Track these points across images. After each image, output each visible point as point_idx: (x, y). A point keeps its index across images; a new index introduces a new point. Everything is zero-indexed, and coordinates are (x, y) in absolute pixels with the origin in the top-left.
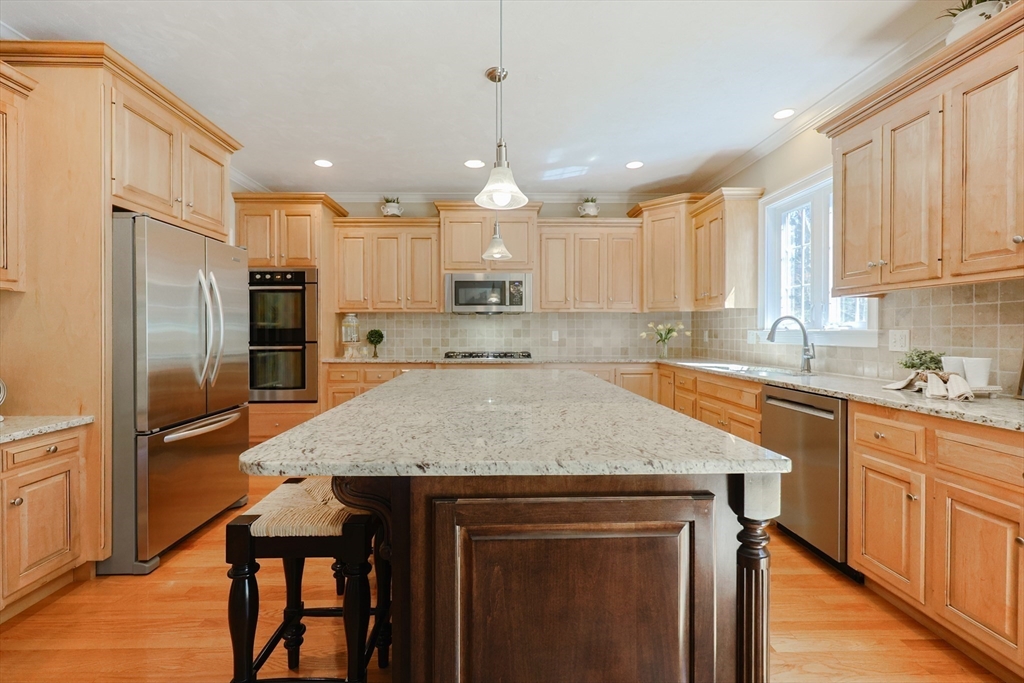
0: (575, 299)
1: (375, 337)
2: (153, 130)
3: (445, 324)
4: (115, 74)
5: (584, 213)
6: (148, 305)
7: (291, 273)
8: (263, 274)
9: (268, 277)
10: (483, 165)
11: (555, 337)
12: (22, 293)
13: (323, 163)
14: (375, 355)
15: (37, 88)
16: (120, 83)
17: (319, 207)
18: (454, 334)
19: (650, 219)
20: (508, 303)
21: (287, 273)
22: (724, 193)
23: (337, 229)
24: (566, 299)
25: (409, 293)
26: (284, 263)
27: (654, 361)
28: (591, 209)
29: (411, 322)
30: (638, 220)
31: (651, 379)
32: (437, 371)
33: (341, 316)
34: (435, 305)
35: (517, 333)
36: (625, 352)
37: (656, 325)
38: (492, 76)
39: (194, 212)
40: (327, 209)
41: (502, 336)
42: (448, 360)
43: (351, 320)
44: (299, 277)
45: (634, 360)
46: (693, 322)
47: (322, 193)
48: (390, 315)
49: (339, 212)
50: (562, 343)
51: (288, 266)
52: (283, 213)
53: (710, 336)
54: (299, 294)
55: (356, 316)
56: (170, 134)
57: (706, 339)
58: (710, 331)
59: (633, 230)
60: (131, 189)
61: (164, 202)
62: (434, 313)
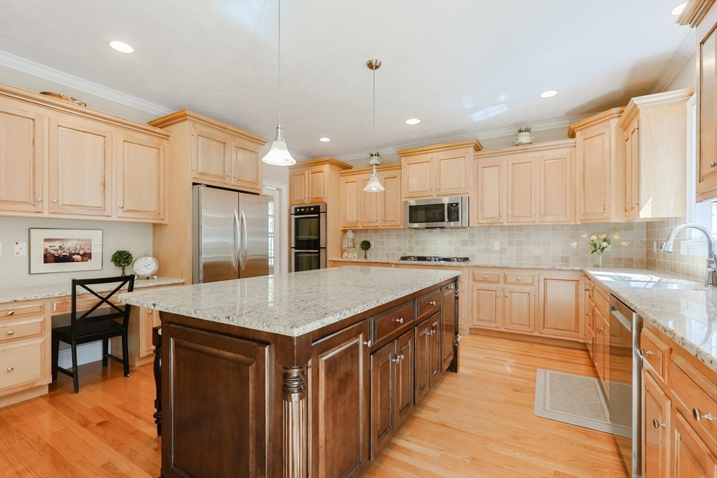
0: (508, 215)
1: (366, 245)
2: (213, 143)
3: (411, 236)
4: (194, 122)
5: (517, 142)
6: (204, 227)
7: (313, 207)
8: (300, 208)
9: (303, 210)
10: (419, 121)
11: (497, 246)
12: (167, 225)
13: (325, 140)
14: (366, 257)
15: (171, 135)
16: (197, 126)
17: (328, 165)
18: (417, 243)
19: (582, 138)
20: (446, 219)
21: (311, 207)
22: (635, 102)
23: (342, 177)
24: (500, 215)
25: (383, 216)
26: (310, 202)
27: (579, 268)
28: (524, 138)
29: (389, 235)
30: (573, 140)
31: (577, 286)
32: (393, 269)
33: (345, 231)
34: (399, 223)
35: (464, 243)
36: (565, 260)
37: (589, 237)
38: (370, 66)
39: (239, 180)
40: (333, 166)
41: (452, 245)
42: (402, 262)
43: (350, 235)
44: (317, 210)
45: (558, 267)
46: (647, 232)
47: (328, 158)
48: (376, 230)
49: (345, 167)
50: (502, 251)
51: (312, 203)
52: (310, 172)
53: (657, 247)
54: (316, 220)
55: (353, 232)
56: (225, 143)
57: (655, 250)
58: (658, 241)
59: (567, 150)
60: (202, 174)
61: (221, 177)
62: (399, 229)
